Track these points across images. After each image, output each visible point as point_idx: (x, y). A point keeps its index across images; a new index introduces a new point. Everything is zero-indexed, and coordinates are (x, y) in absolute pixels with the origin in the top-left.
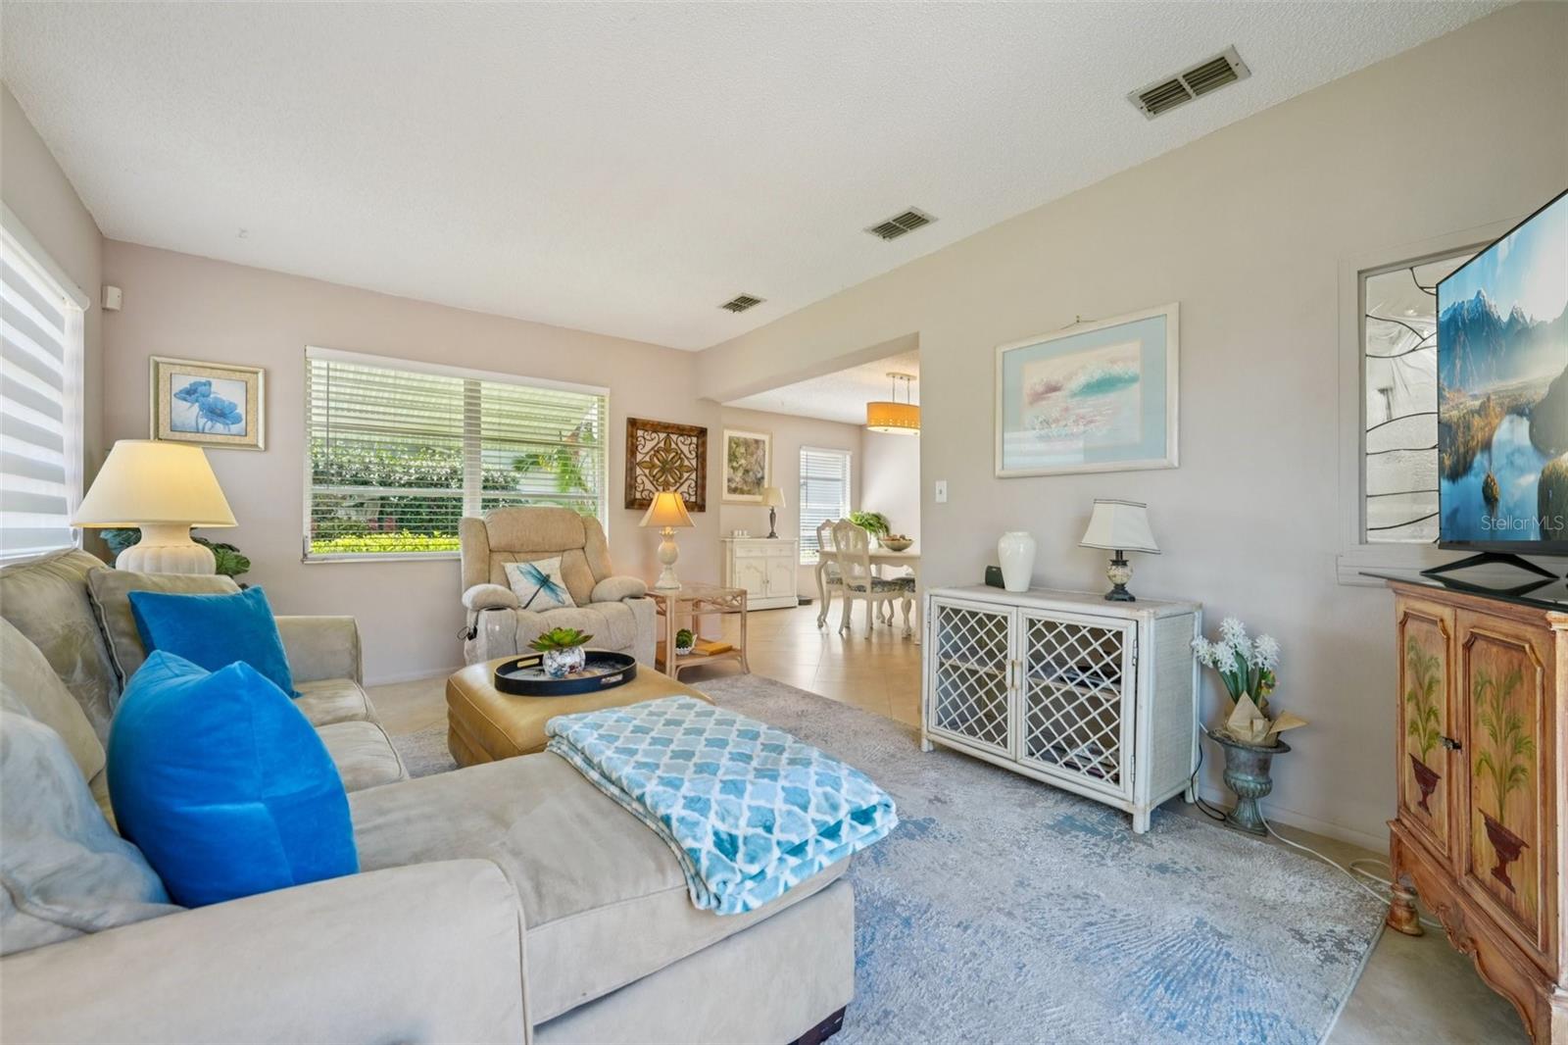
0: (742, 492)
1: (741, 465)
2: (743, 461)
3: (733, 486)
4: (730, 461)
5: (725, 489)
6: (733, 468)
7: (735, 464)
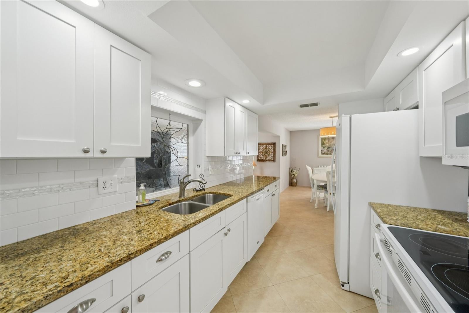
0: (327, 154)
1: (327, 146)
2: (327, 145)
3: (323, 152)
4: (322, 145)
5: (320, 152)
6: (323, 147)
7: (324, 146)
